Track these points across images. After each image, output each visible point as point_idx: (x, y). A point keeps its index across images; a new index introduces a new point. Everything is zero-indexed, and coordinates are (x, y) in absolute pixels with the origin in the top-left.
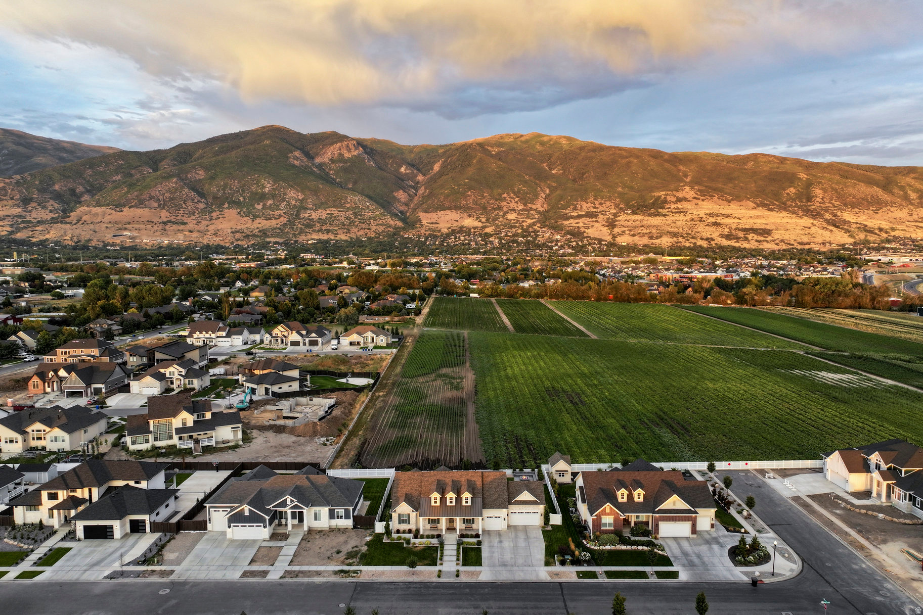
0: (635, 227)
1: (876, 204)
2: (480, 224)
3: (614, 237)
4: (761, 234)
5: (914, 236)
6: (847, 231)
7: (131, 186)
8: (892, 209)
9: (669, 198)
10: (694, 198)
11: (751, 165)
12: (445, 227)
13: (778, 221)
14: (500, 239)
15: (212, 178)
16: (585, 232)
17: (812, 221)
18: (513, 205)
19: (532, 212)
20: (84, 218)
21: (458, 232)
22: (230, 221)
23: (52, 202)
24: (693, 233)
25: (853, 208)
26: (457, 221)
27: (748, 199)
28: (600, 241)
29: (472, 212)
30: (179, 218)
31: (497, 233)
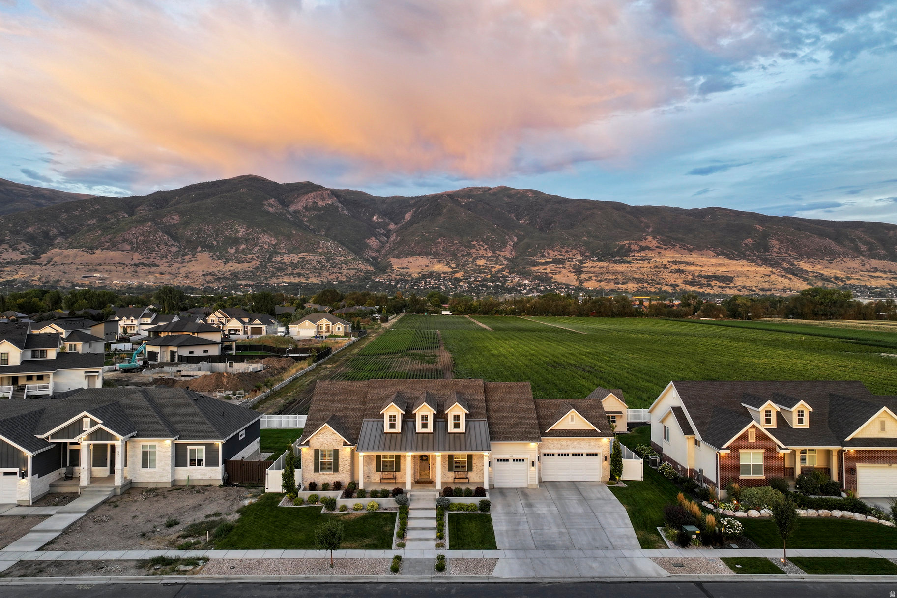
0: (601, 273)
1: (830, 256)
2: (450, 270)
3: (581, 282)
4: (723, 281)
5: (868, 284)
6: (805, 279)
7: (105, 229)
8: (845, 260)
9: (632, 247)
10: (657, 247)
11: (709, 217)
12: (415, 272)
13: (739, 269)
14: (470, 283)
15: (187, 223)
16: (552, 277)
17: (771, 269)
18: (482, 252)
19: (501, 259)
20: (55, 259)
21: (429, 277)
22: (202, 263)
23: (23, 244)
24: (658, 279)
25: (808, 258)
26: (427, 266)
27: (709, 249)
28: (568, 286)
29: (442, 258)
30: (151, 260)
31: (466, 279)
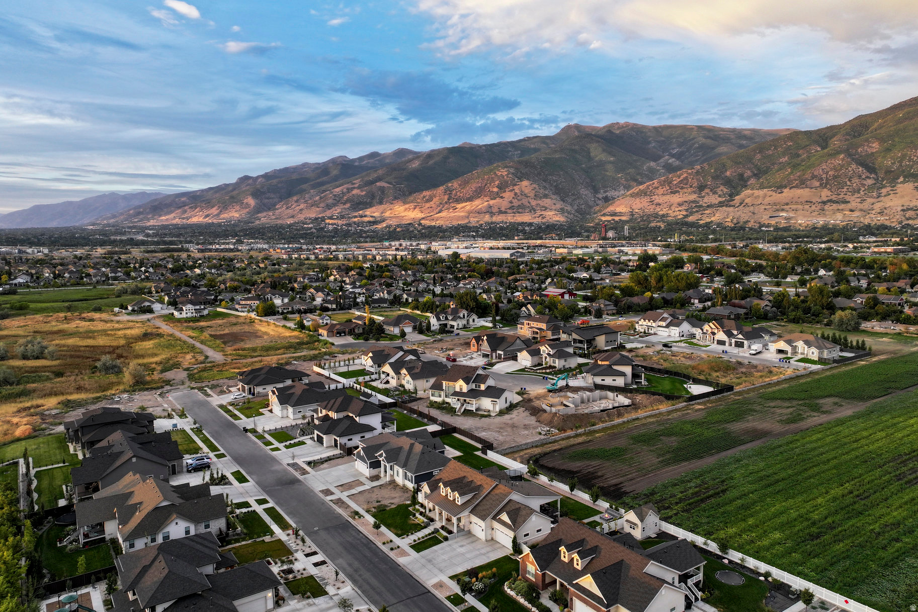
7: (795, 167)
15: (888, 150)
20: (746, 201)
22: (902, 197)
30: (841, 196)
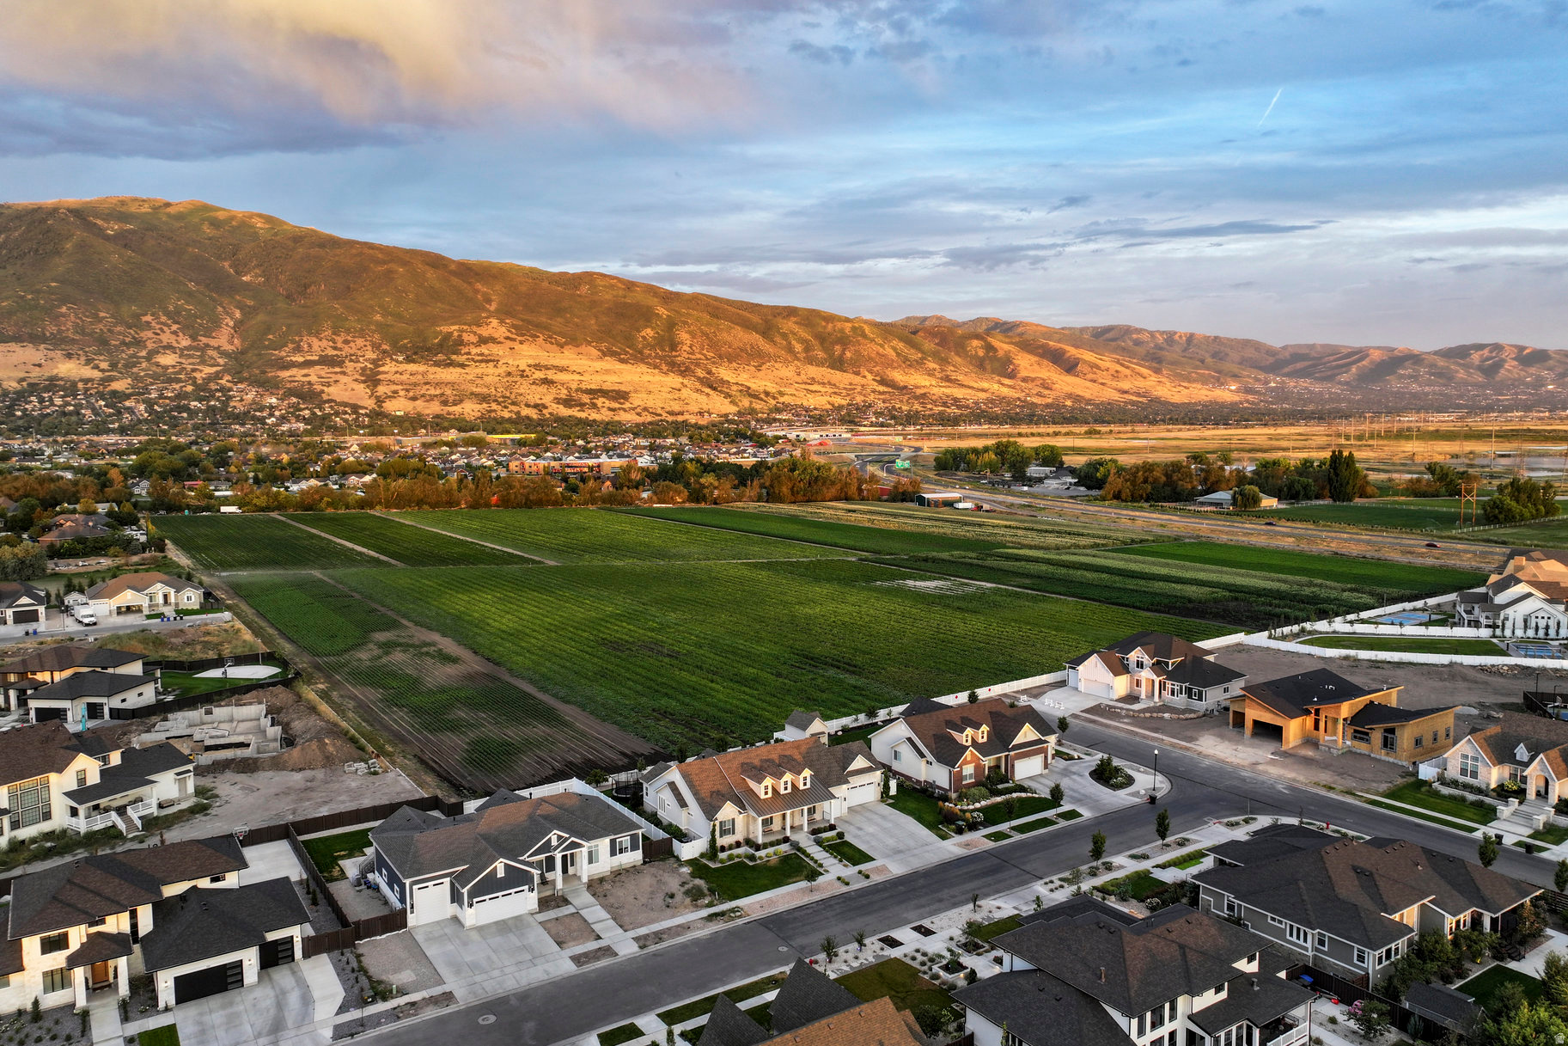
0: (415, 385)
1: (757, 358)
2: (96, 374)
3: (380, 401)
4: (614, 399)
5: (805, 404)
6: (728, 395)
8: (776, 365)
9: (466, 337)
10: (507, 338)
11: (585, 289)
12: (9, 378)
13: (636, 378)
14: (150, 404)
16: (323, 392)
17: (681, 380)
18: (166, 338)
19: (210, 352)
21: (47, 389)
24: (513, 396)
25: (730, 361)
26: (40, 365)
27: (589, 343)
28: (355, 408)
29: (74, 349)
31: (140, 392)
